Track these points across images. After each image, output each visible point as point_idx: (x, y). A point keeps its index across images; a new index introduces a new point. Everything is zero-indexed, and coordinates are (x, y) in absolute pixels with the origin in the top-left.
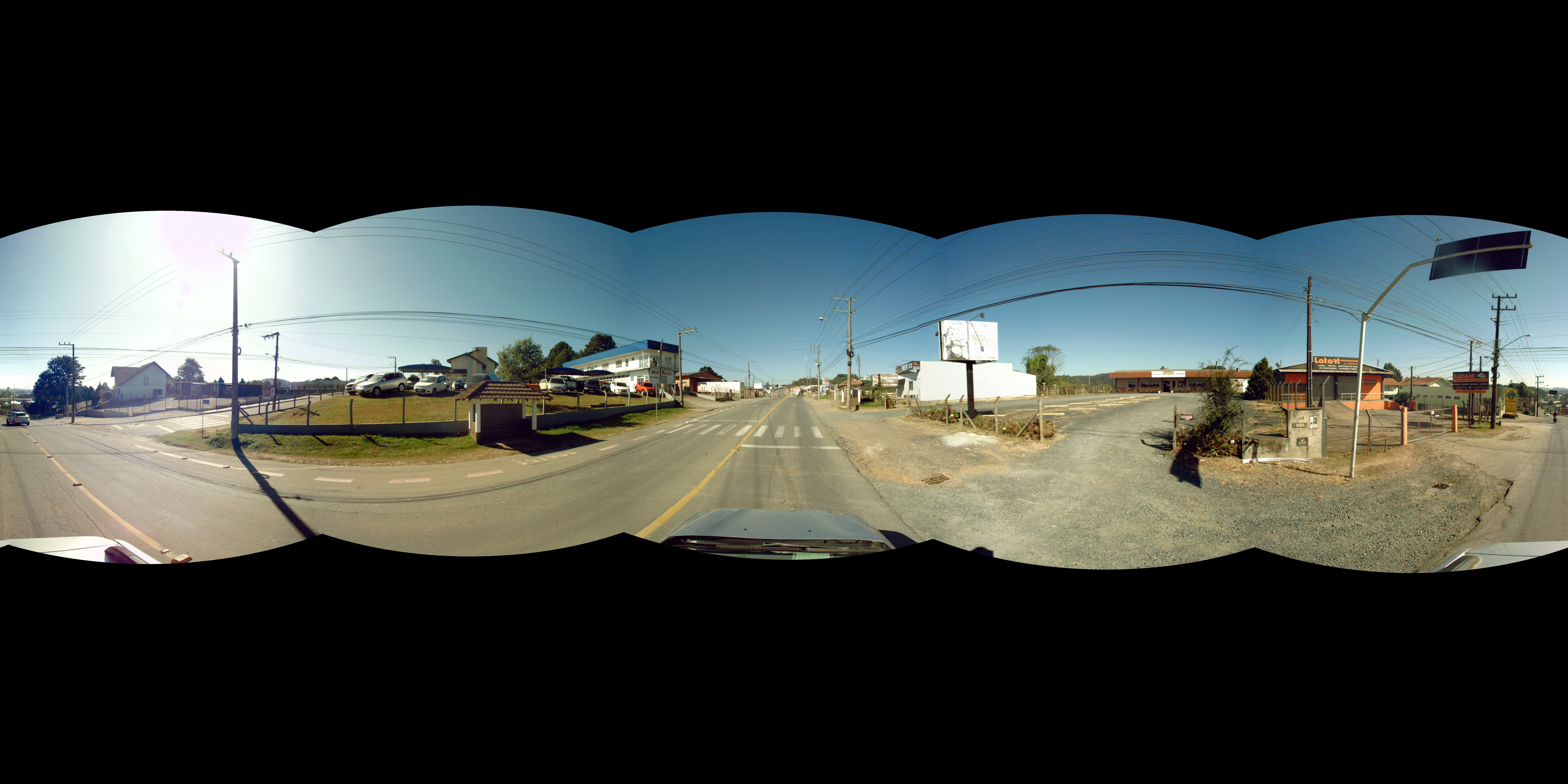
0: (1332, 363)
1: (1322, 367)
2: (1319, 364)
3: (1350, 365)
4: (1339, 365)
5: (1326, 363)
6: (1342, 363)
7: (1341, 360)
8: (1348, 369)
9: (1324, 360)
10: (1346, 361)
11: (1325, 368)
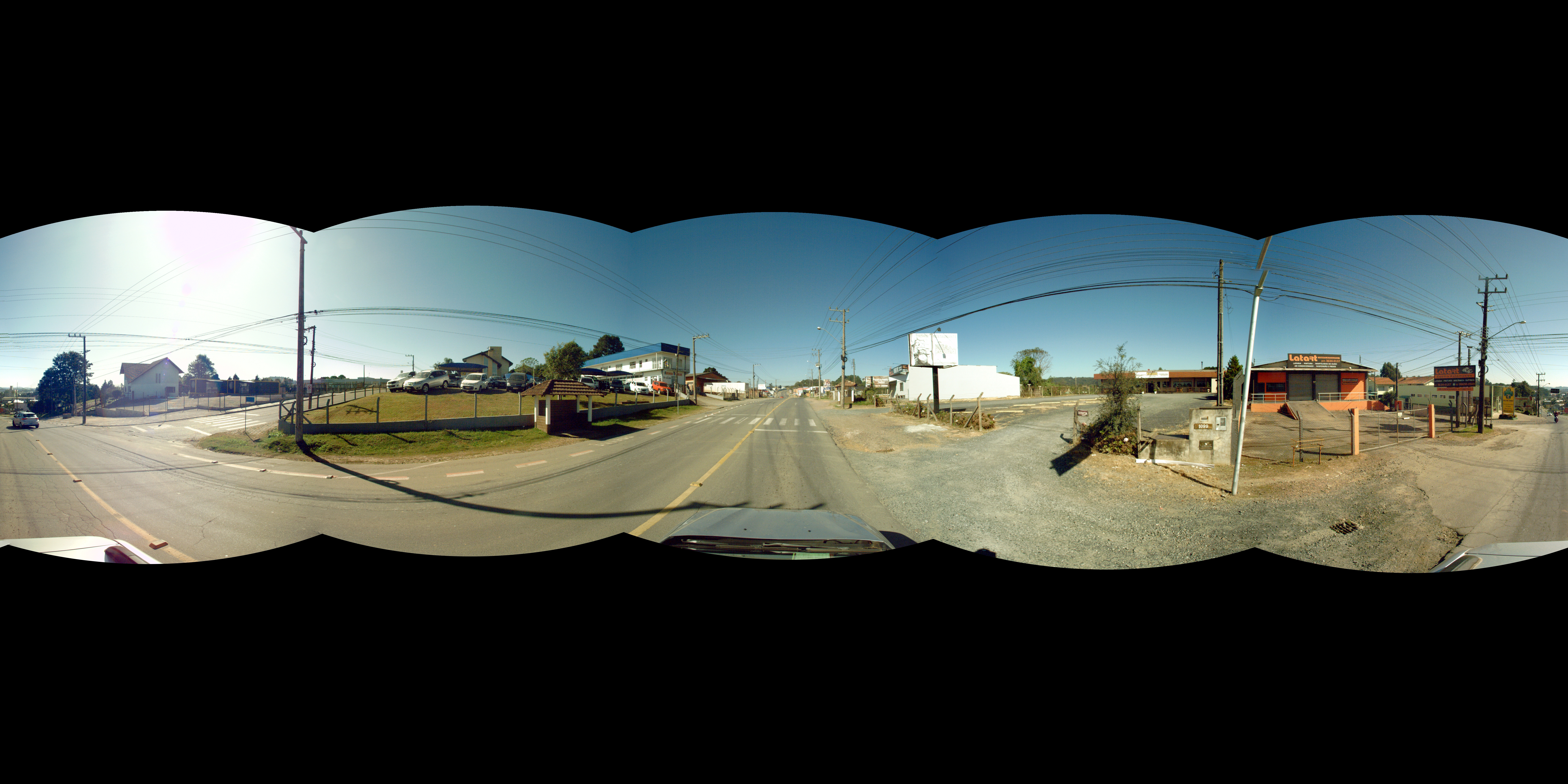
0: (1308, 360)
1: (1297, 365)
2: (1295, 362)
3: (1328, 363)
4: (1316, 362)
5: (1302, 360)
6: (1319, 361)
7: (1319, 358)
8: (1326, 366)
9: (1299, 357)
10: (1324, 358)
11: (1301, 366)
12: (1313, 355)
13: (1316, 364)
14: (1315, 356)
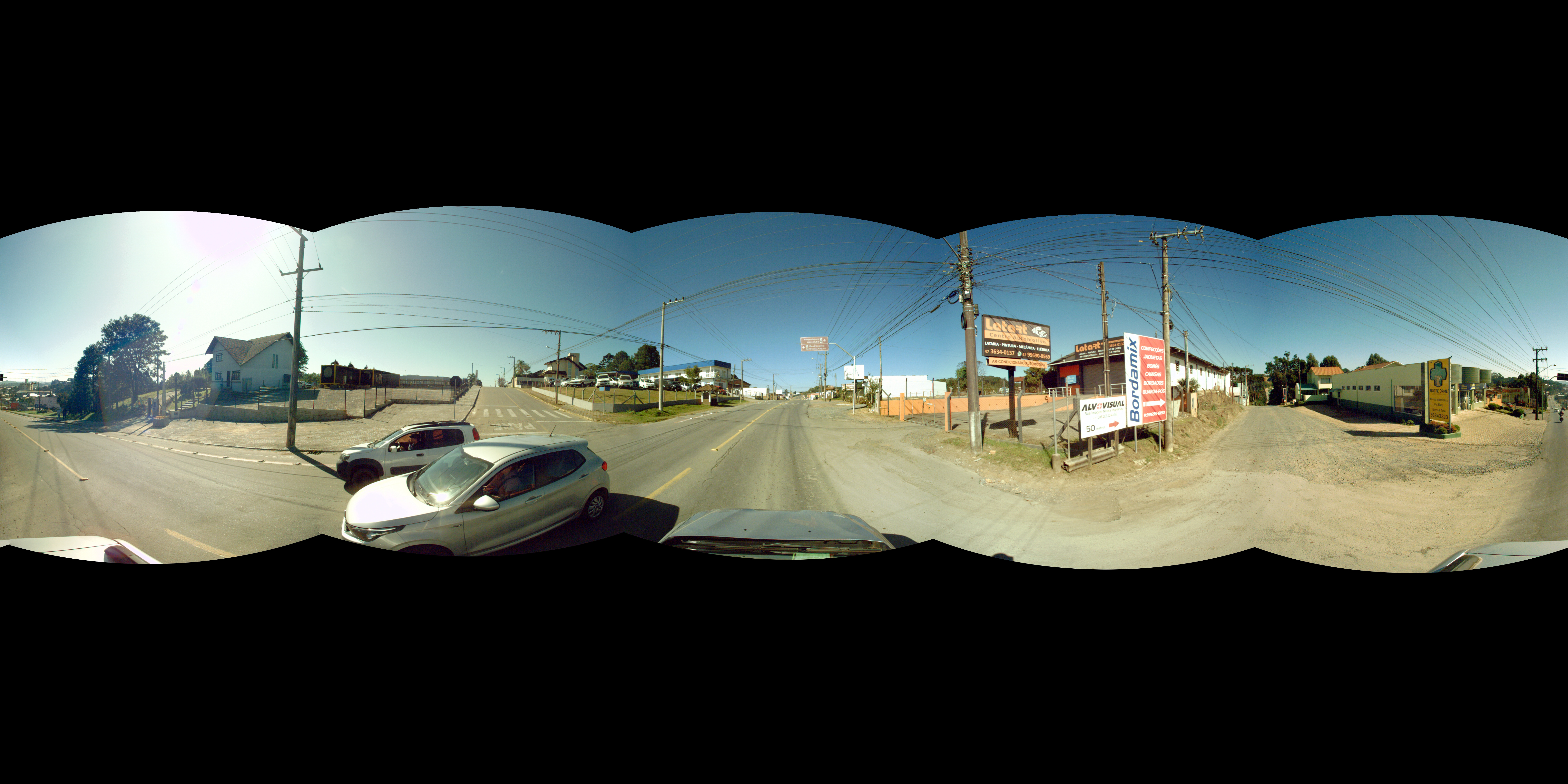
1: (1082, 355)
2: (1080, 352)
5: (1086, 350)
9: (1084, 347)
11: (1086, 356)
12: (1096, 342)
13: (1099, 351)
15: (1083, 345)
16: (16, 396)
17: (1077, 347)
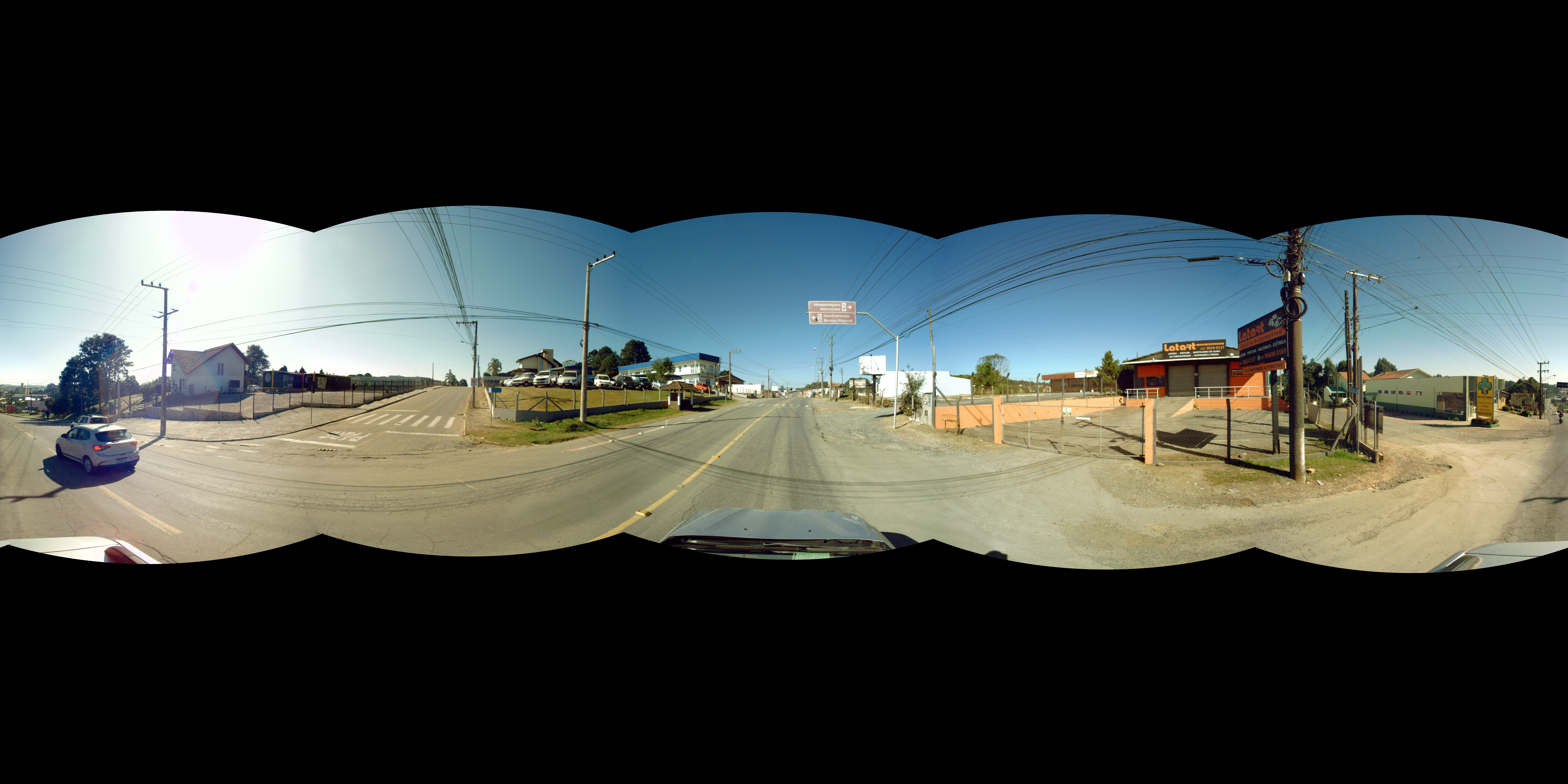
1: (1173, 355)
2: (1170, 352)
3: (1209, 350)
5: (1178, 350)
6: (1198, 349)
7: (1198, 345)
8: (1205, 355)
9: (1175, 346)
10: (1204, 345)
11: (1177, 356)
12: (1190, 343)
13: (1194, 352)
14: (1193, 344)
15: (1174, 344)
16: (12, 400)
17: (1166, 346)
